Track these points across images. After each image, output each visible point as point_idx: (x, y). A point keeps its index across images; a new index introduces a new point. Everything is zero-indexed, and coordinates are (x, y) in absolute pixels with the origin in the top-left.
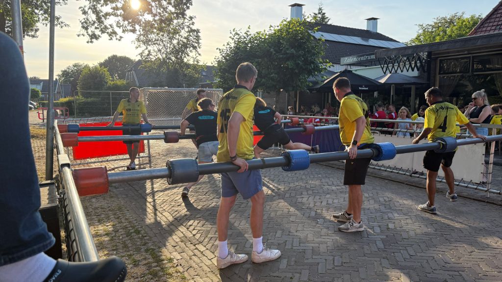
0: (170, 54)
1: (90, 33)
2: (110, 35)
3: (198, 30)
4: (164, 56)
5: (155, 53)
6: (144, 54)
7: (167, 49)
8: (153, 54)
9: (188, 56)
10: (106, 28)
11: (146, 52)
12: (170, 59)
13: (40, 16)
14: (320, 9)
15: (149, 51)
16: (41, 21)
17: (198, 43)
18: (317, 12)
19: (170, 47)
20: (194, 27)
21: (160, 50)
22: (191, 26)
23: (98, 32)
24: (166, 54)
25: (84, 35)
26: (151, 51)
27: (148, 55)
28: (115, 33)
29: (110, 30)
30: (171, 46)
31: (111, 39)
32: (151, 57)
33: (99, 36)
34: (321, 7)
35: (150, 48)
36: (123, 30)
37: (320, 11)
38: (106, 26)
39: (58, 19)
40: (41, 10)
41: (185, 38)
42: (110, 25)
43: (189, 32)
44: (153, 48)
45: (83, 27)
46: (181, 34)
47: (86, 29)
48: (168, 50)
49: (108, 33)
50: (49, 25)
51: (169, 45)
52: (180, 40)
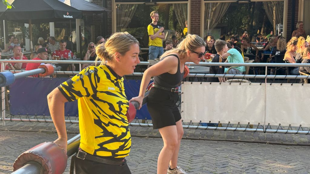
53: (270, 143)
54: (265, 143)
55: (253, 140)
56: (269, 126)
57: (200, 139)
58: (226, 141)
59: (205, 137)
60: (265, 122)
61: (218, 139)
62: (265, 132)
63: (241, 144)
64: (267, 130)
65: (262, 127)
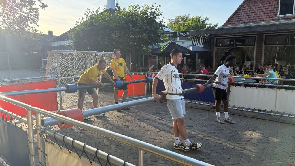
0: (14, 24)
3: (37, 8)
7: (11, 20)
9: (28, 26)
17: (37, 18)
24: (10, 24)
30: (15, 18)
51: (12, 18)
52: (22, 15)
53: (276, 121)
54: (273, 121)
55: (267, 119)
56: (278, 112)
57: (237, 115)
58: (251, 117)
59: (240, 114)
60: (275, 110)
61: (247, 116)
62: (275, 115)
63: (258, 120)
64: (276, 114)
65: (274, 112)
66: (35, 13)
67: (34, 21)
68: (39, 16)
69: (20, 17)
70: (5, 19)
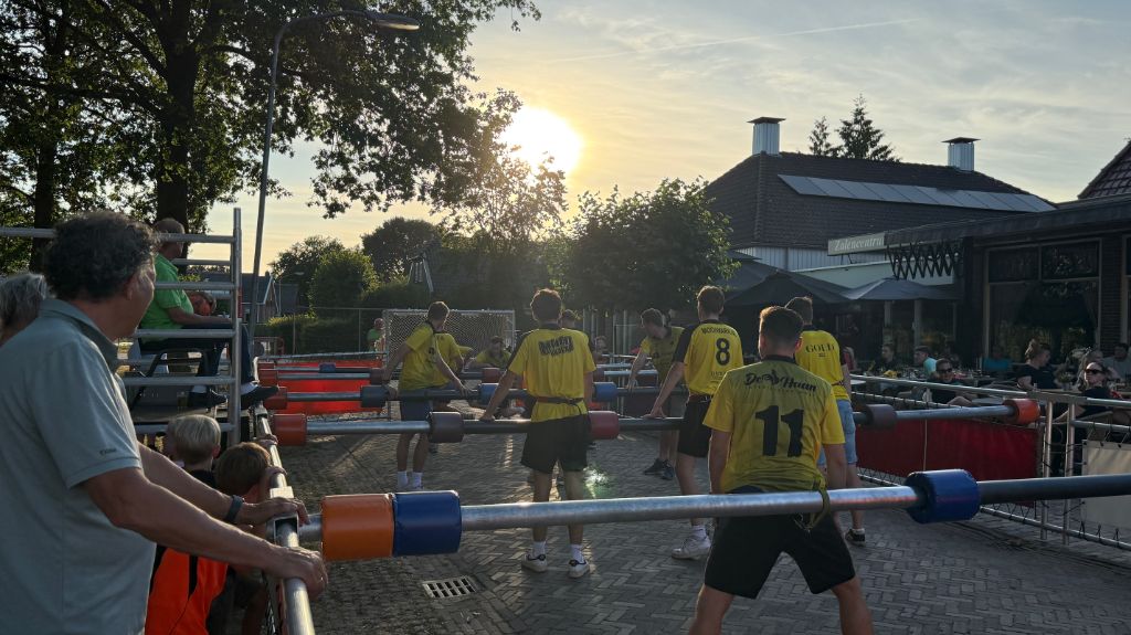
0: (501, 224)
1: (329, 202)
2: (366, 203)
3: (561, 174)
4: (488, 228)
5: (469, 224)
6: (446, 226)
7: (495, 214)
8: (464, 225)
9: (540, 226)
10: (360, 189)
11: (451, 222)
12: (498, 233)
13: (244, 179)
14: (859, 112)
15: (457, 220)
16: (245, 187)
17: (560, 200)
18: (851, 119)
19: (501, 211)
20: (552, 168)
21: (479, 218)
22: (547, 165)
23: (343, 198)
24: (492, 225)
25: (319, 204)
26: (461, 220)
27: (455, 228)
28: (374, 198)
29: (366, 194)
30: (505, 207)
31: (369, 209)
32: (460, 231)
33: (347, 205)
34: (860, 107)
35: (459, 212)
36: (388, 196)
37: (859, 118)
38: (359, 186)
39: (274, 184)
40: (247, 170)
41: (532, 190)
42: (368, 185)
43: (541, 178)
44: (465, 213)
45: (317, 191)
46: (524, 181)
47: (323, 194)
48: (498, 217)
49: (363, 198)
50: (258, 193)
51: (499, 206)
52: (524, 194)
66: (553, 190)
67: (552, 210)
68: (564, 197)
69: (519, 200)
70: (481, 211)
